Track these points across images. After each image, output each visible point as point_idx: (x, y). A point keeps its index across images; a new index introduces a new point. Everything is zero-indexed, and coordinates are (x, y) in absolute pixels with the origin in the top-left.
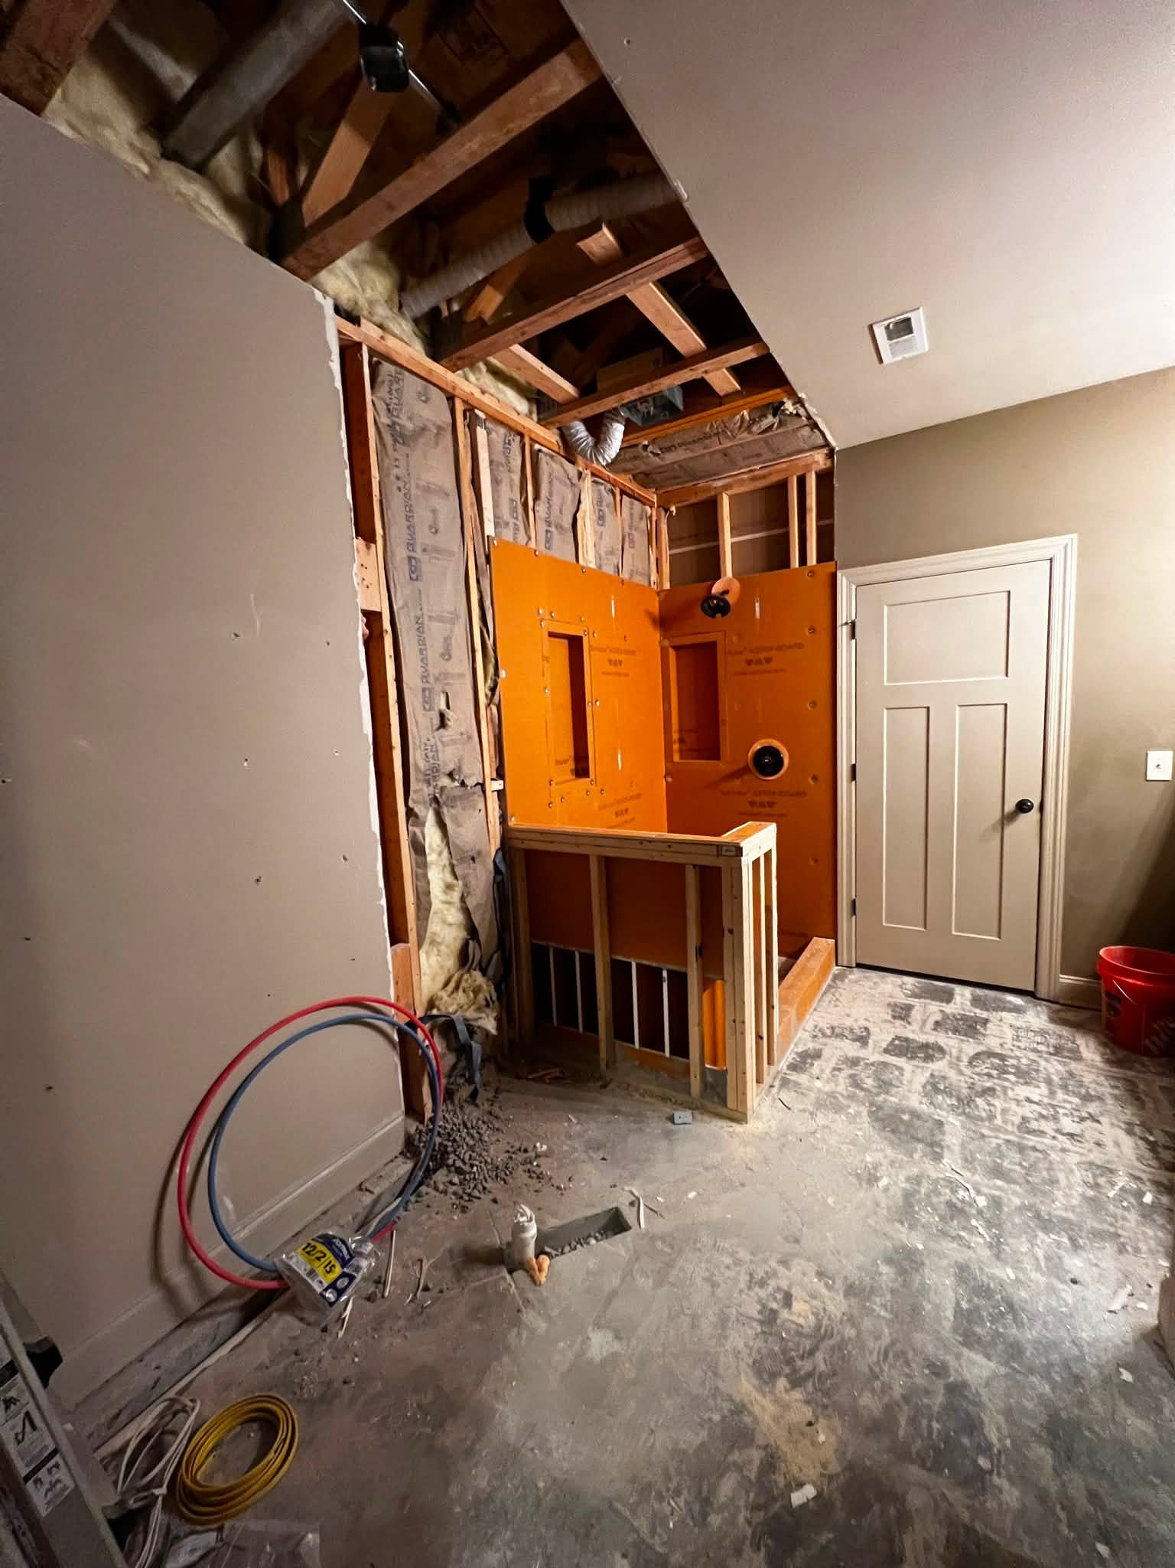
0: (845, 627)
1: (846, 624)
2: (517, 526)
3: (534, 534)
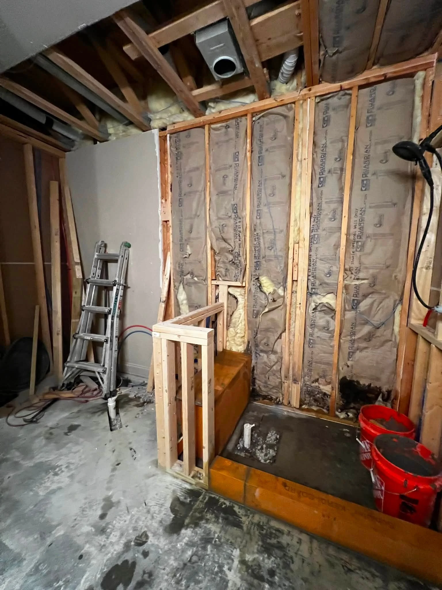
2: (237, 165)
3: (249, 163)
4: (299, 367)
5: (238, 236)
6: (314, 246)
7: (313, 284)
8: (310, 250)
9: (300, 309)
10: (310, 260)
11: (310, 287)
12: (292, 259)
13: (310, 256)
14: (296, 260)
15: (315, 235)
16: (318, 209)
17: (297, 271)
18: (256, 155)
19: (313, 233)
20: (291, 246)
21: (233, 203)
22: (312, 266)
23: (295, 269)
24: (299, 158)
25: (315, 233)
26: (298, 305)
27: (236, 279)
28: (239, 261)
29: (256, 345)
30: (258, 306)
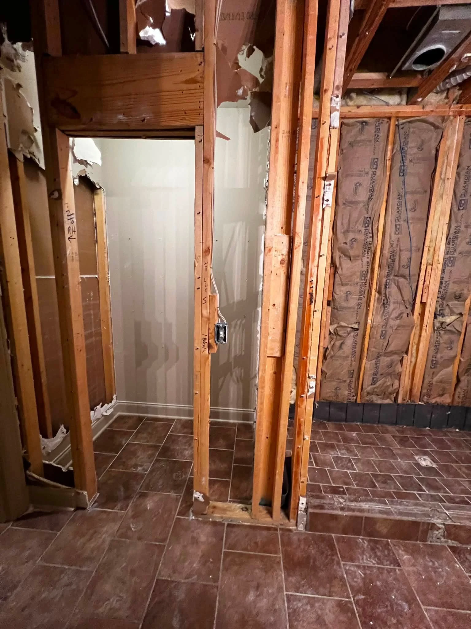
2: (375, 173)
3: (388, 174)
4: (418, 388)
5: (366, 253)
6: (448, 269)
7: (442, 305)
8: (443, 272)
9: (426, 331)
10: (441, 283)
11: (439, 309)
12: (423, 281)
13: (442, 278)
14: (427, 282)
15: (450, 257)
16: (455, 232)
17: (427, 293)
18: (398, 165)
19: (449, 255)
20: (423, 268)
21: (366, 216)
22: (443, 288)
23: (425, 291)
24: (443, 177)
25: (450, 256)
26: (424, 328)
27: (359, 300)
28: (365, 281)
29: (376, 367)
30: (388, 327)
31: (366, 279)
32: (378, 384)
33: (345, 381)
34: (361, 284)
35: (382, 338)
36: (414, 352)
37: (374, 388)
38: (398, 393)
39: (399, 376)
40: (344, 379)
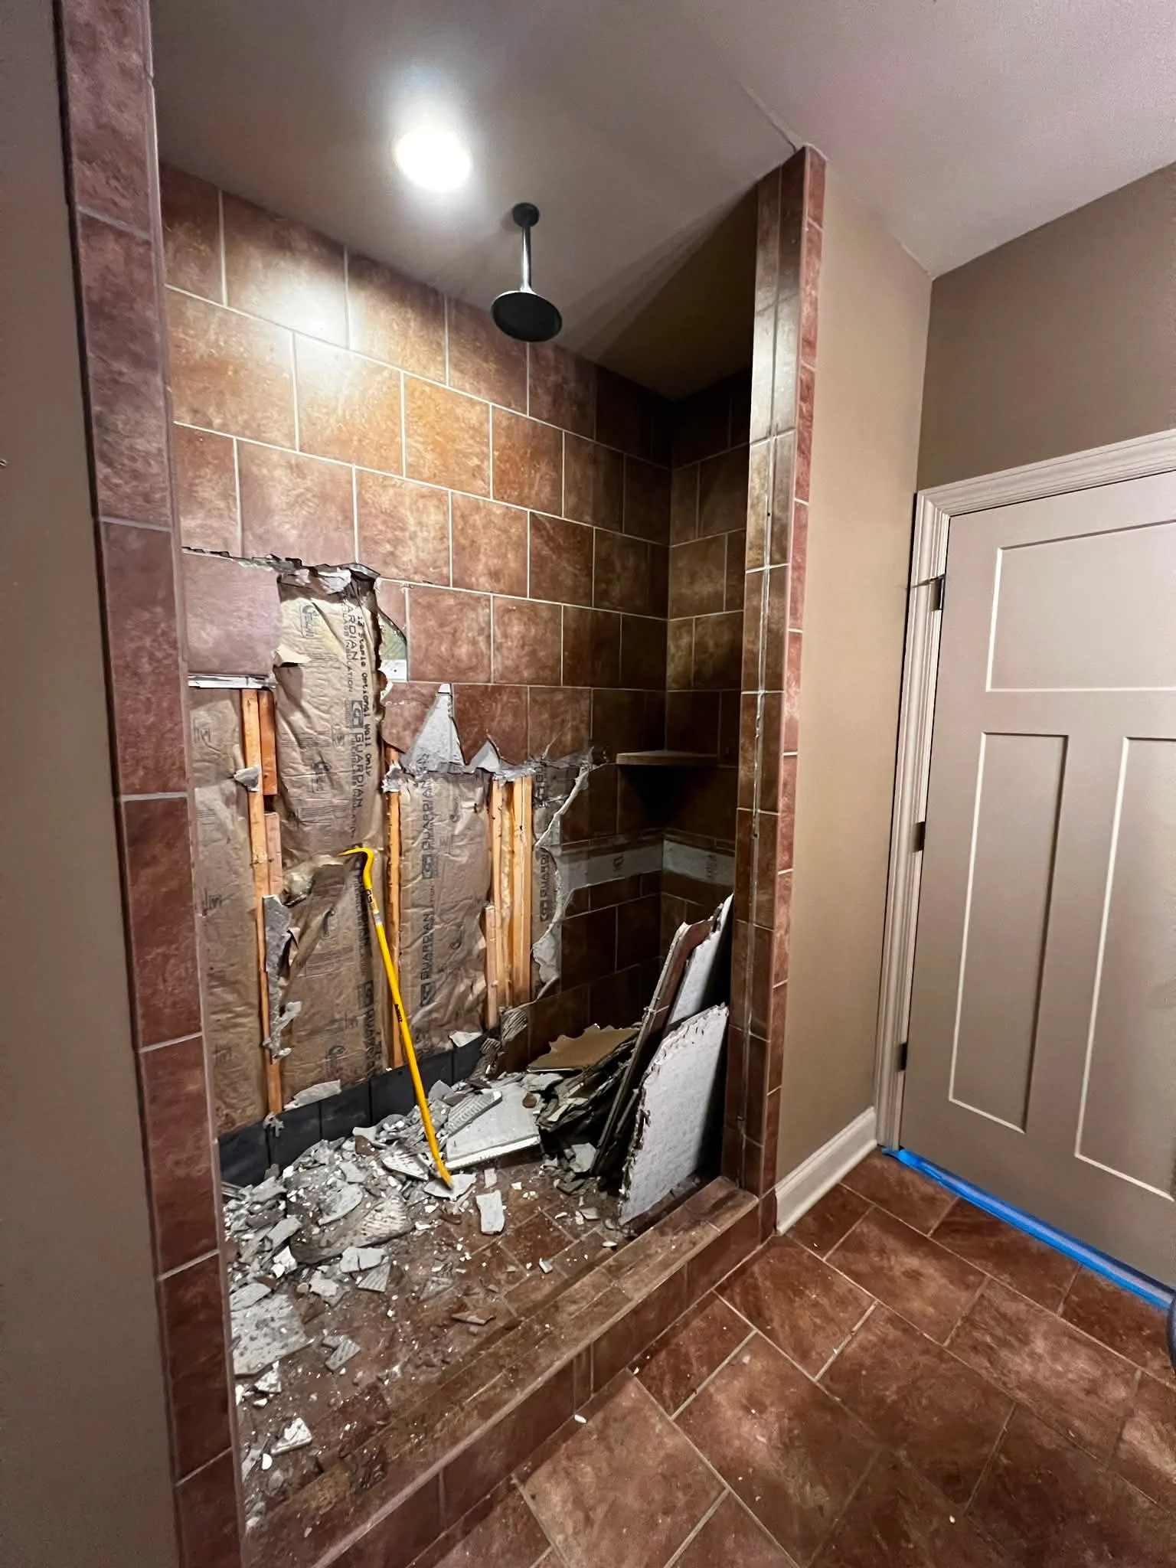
0: (924, 588)
1: (927, 583)
26: (518, 833)
27: (354, 783)
28: (362, 730)
29: (425, 958)
30: (437, 844)
31: (365, 723)
32: (438, 999)
33: (353, 1020)
34: (352, 737)
35: (428, 874)
36: (506, 893)
37: (430, 1012)
38: (485, 1002)
39: (482, 961)
40: (350, 1016)
